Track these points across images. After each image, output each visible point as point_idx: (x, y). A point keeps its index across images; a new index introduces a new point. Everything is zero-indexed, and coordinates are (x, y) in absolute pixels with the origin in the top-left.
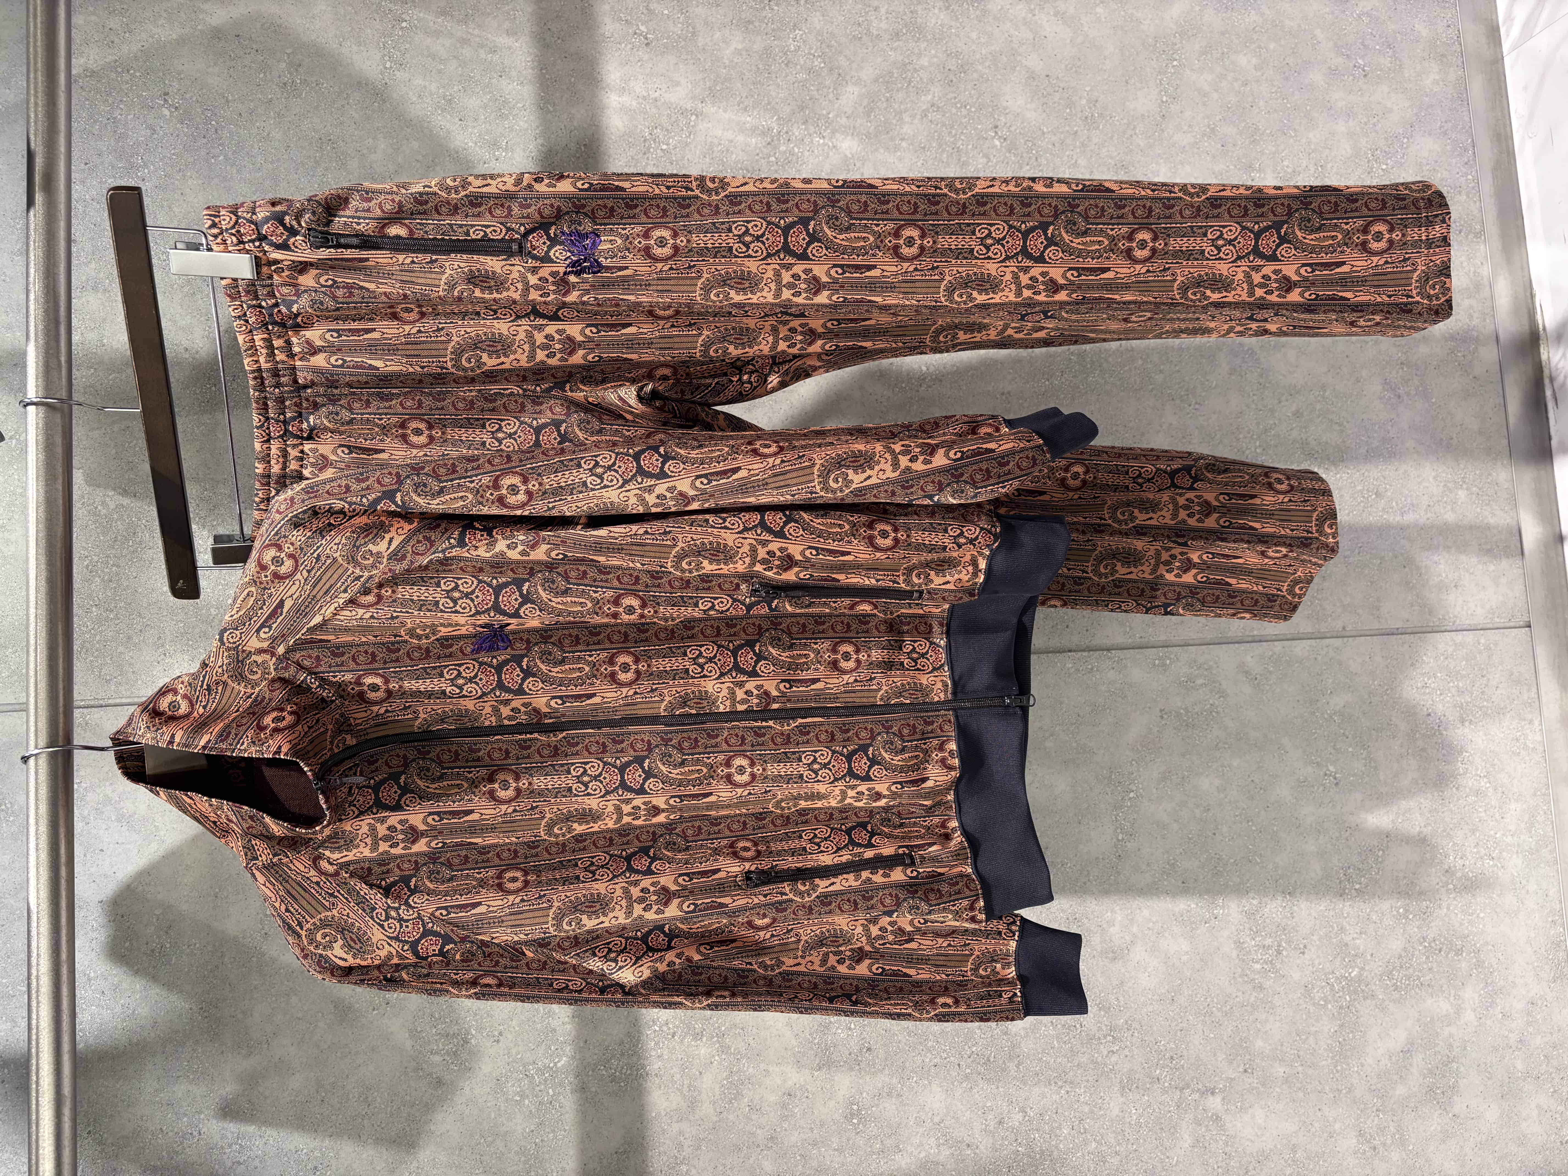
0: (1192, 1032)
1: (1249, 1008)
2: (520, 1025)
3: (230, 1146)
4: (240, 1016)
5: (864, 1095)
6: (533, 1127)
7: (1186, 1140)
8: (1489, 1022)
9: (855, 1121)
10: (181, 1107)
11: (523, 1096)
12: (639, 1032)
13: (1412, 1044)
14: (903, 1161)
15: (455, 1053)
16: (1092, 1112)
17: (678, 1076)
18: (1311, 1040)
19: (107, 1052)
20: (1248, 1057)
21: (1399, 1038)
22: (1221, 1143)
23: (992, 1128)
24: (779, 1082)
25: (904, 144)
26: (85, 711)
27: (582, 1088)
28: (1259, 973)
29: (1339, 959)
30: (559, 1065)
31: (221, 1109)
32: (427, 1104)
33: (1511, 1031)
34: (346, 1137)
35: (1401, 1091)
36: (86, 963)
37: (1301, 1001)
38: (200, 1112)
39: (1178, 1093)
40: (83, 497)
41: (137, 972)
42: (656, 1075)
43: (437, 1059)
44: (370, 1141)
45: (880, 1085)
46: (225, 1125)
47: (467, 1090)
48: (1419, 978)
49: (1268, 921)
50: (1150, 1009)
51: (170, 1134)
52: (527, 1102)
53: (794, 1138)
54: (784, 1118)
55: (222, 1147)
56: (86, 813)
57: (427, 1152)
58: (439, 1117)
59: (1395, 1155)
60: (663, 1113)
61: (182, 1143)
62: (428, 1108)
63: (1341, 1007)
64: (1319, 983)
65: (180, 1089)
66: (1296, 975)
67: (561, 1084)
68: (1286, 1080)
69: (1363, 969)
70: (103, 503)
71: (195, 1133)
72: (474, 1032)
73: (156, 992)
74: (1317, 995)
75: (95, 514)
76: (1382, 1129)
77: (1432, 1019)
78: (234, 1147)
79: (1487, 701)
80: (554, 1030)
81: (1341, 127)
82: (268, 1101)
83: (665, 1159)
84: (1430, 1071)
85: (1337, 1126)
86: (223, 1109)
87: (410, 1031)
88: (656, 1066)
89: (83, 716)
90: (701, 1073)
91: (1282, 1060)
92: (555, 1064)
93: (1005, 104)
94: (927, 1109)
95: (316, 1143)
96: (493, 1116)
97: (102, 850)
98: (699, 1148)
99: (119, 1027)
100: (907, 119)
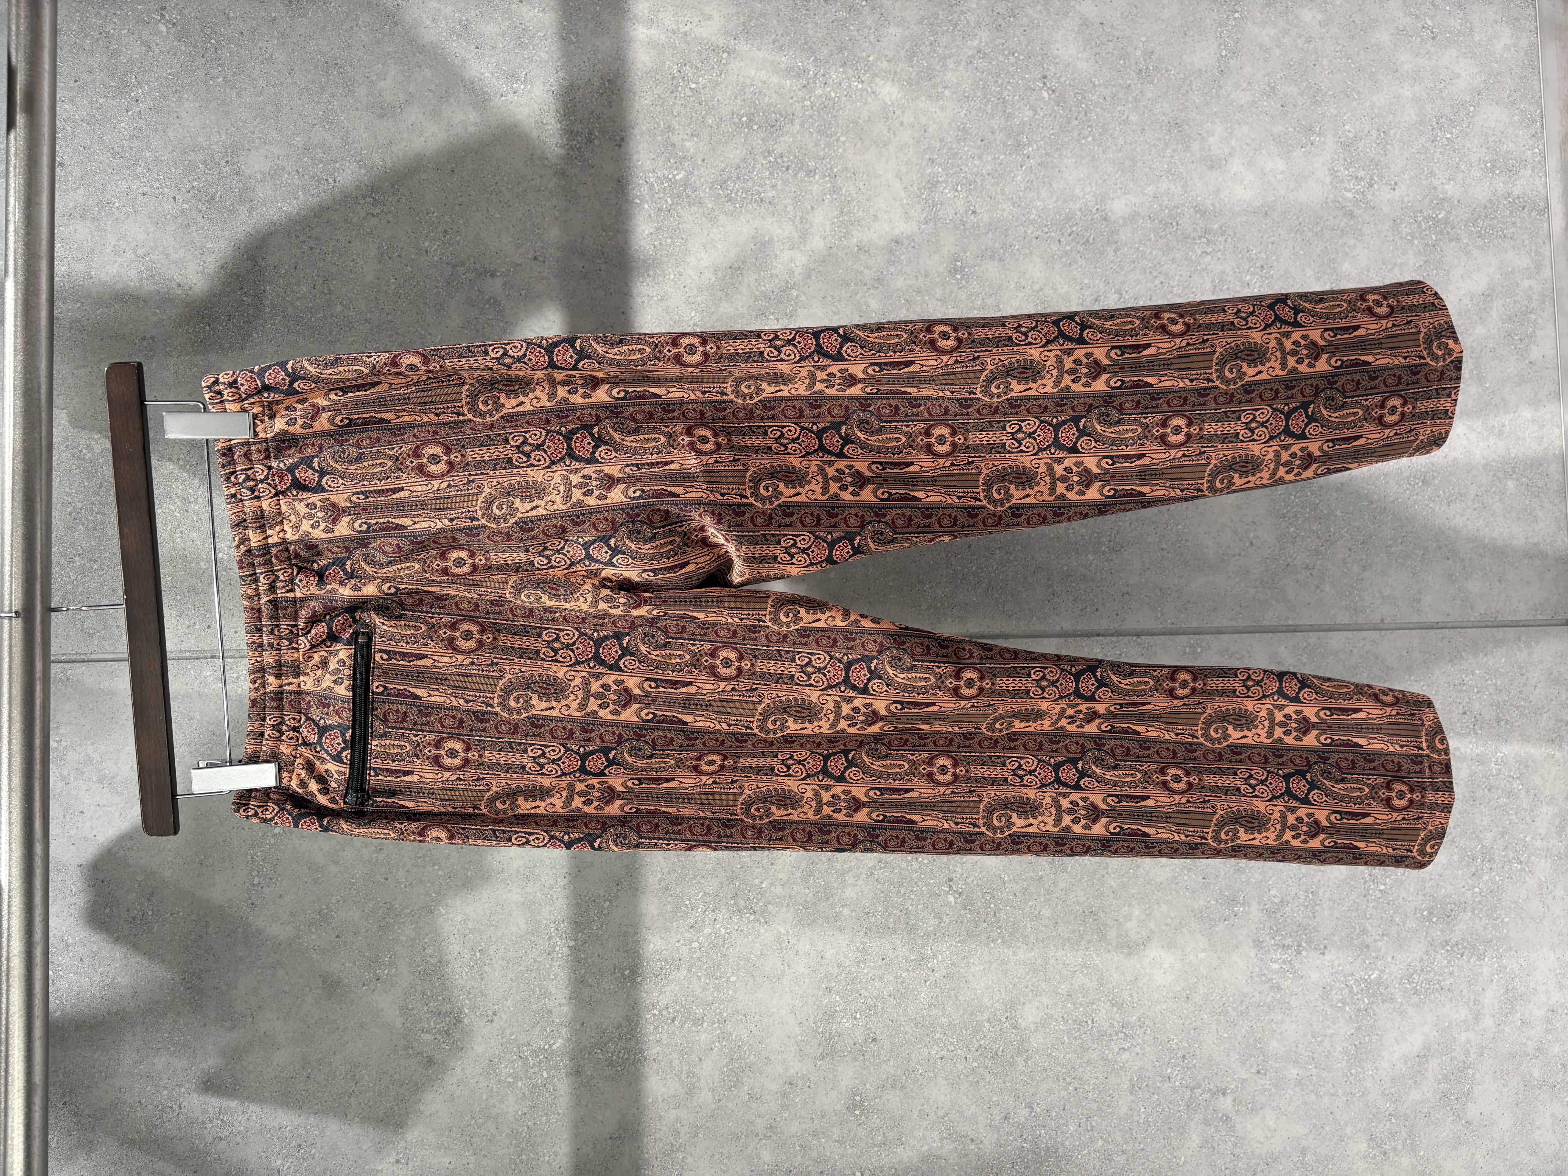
0: (1206, 1031)
1: (1265, 1008)
2: (514, 1006)
3: (211, 1121)
4: (224, 988)
5: (868, 1086)
6: (525, 1110)
7: (1195, 1140)
8: (1507, 1029)
9: (857, 1112)
10: (161, 1079)
11: (516, 1078)
12: (638, 1015)
13: (1429, 1049)
14: (905, 1155)
15: (447, 1033)
16: (1100, 1109)
17: (677, 1062)
18: (1327, 1043)
19: (84, 1021)
20: (1261, 1058)
21: (1415, 1042)
22: (1230, 1144)
23: (997, 1123)
24: (781, 1071)
25: (947, 93)
26: (67, 666)
27: (577, 1072)
28: (1277, 973)
29: (1359, 960)
30: (554, 1047)
31: (203, 1082)
32: (416, 1084)
33: (1528, 1039)
34: (331, 1115)
35: (1415, 1095)
36: (64, 928)
37: (1319, 1003)
38: (180, 1086)
39: (1189, 1092)
40: (67, 439)
41: (117, 940)
42: (654, 1060)
43: (428, 1037)
44: (357, 1119)
45: (884, 1077)
46: (207, 1100)
47: (458, 1070)
48: (1439, 982)
49: (1289, 920)
50: (1164, 1007)
51: (150, 1107)
52: (520, 1084)
53: (795, 1128)
54: (784, 1107)
55: (203, 1122)
56: (65, 773)
57: (416, 1133)
58: (429, 1096)
59: (1405, 1161)
60: (660, 1099)
61: (161, 1117)
62: (418, 1087)
63: (1359, 1010)
64: (1337, 985)
65: (160, 1062)
66: (1315, 976)
67: (556, 1067)
68: (1299, 1083)
69: (1383, 971)
70: (89, 447)
71: (175, 1107)
72: (467, 1011)
73: (136, 960)
74: (1335, 997)
75: (79, 458)
76: (1393, 1135)
77: (1450, 1024)
78: (215, 1122)
79: (1525, 700)
80: (550, 1012)
81: (1406, 92)
82: (252, 1076)
83: (661, 1145)
84: (1445, 1077)
85: (1348, 1130)
86: (204, 1083)
87: (401, 1008)
88: (654, 1051)
89: (64, 671)
90: (700, 1059)
91: (1296, 1062)
92: (551, 1046)
93: (1056, 52)
94: (931, 1102)
95: (301, 1120)
96: (484, 1097)
97: (82, 812)
98: (696, 1135)
99: (98, 995)
100: (951, 66)
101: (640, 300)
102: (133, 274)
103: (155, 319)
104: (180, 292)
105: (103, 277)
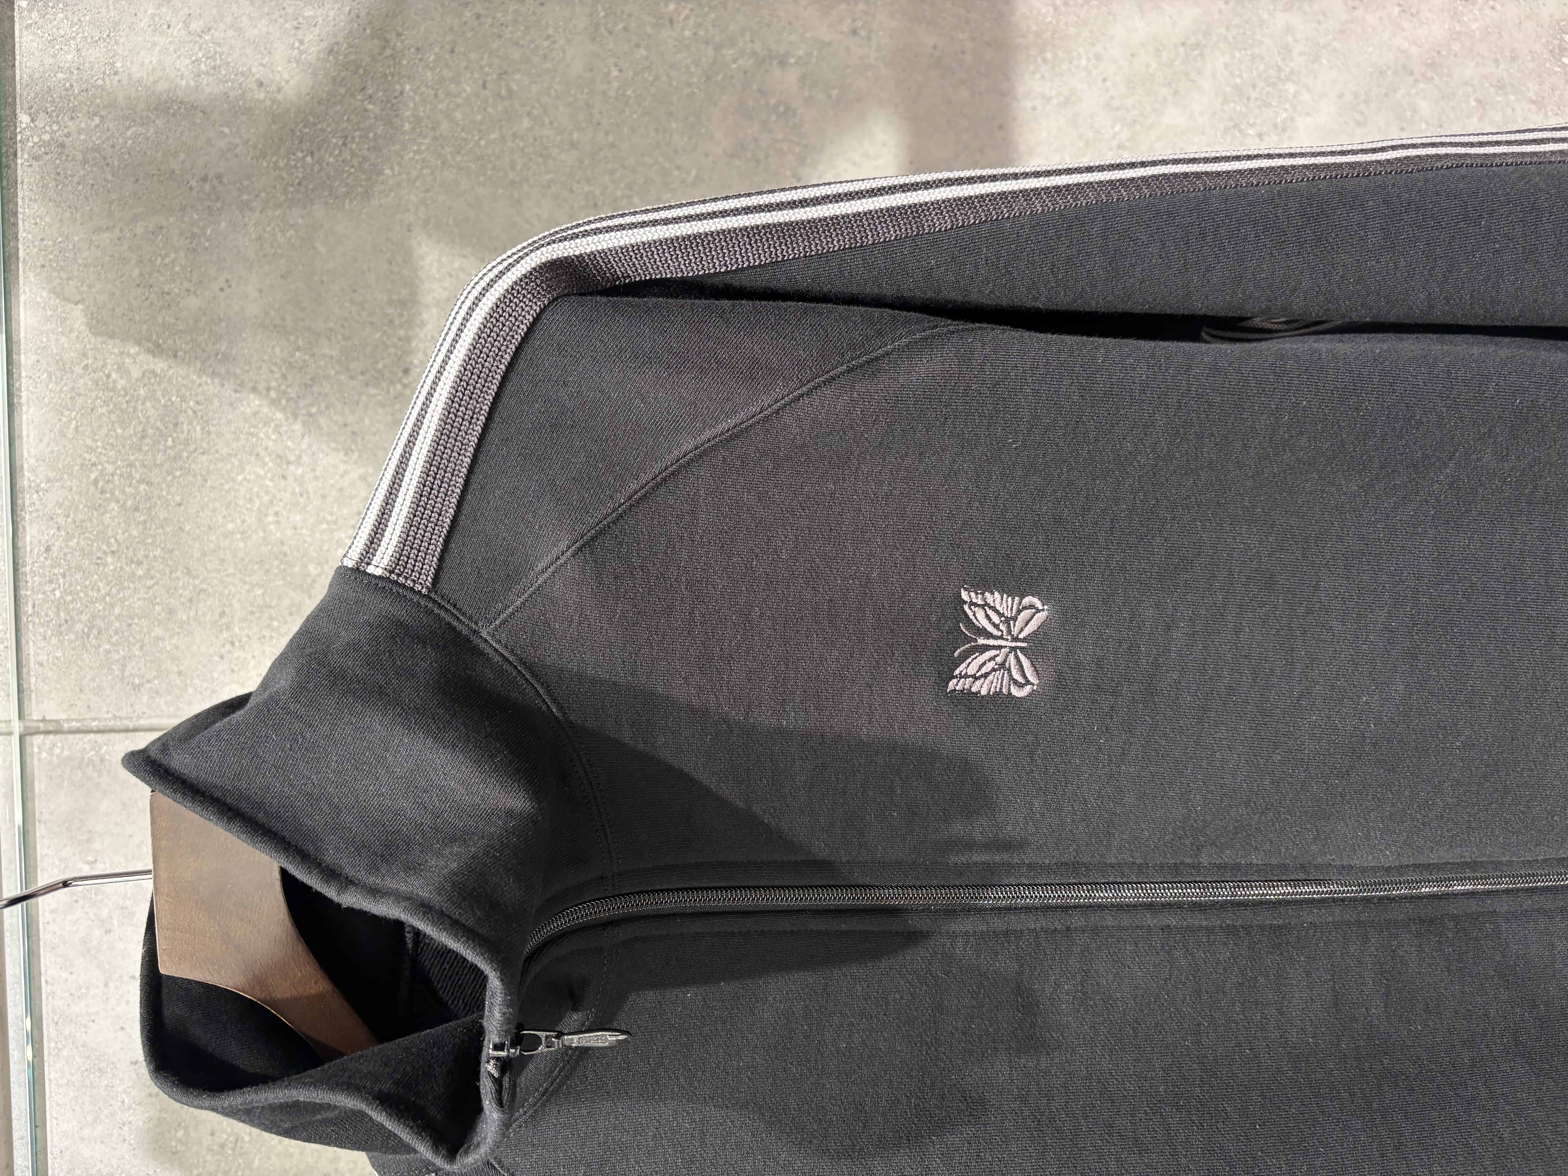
101: (1029, 104)
102: (184, 64)
103: (222, 144)
104: (262, 96)
105: (137, 72)
